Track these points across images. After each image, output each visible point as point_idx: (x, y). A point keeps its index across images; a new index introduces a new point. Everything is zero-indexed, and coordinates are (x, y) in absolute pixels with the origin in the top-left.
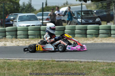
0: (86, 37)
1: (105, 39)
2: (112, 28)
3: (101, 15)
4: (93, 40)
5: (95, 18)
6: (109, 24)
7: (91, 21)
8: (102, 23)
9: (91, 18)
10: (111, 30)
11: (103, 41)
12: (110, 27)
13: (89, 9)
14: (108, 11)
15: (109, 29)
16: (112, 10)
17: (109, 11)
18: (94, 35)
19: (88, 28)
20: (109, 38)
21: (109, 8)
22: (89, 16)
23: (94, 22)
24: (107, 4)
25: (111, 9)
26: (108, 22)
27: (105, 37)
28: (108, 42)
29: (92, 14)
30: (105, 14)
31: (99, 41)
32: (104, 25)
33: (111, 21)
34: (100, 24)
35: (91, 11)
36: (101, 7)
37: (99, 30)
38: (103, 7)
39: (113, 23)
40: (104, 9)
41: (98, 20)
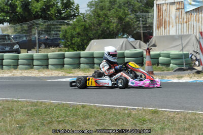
0: (2, 69)
1: (26, 71)
2: (34, 58)
3: (20, 40)
4: (11, 72)
5: (14, 44)
6: (30, 53)
7: (7, 49)
8: (22, 50)
9: (8, 45)
10: (33, 60)
11: (23, 74)
12: (32, 56)
13: (5, 33)
14: (29, 36)
15: (31, 59)
16: (35, 34)
17: (31, 35)
18: (12, 66)
19: (4, 58)
20: (31, 70)
21: (31, 32)
22: (6, 42)
23: (11, 50)
24: (29, 27)
25: (33, 33)
26: (29, 49)
27: (26, 69)
28: (30, 75)
29: (9, 39)
30: (25, 39)
31: (18, 74)
32: (24, 54)
33: (34, 48)
34: (19, 53)
35: (8, 36)
36: (20, 30)
37: (18, 60)
38: (22, 30)
39: (35, 51)
40: (24, 33)
41: (16, 47)
